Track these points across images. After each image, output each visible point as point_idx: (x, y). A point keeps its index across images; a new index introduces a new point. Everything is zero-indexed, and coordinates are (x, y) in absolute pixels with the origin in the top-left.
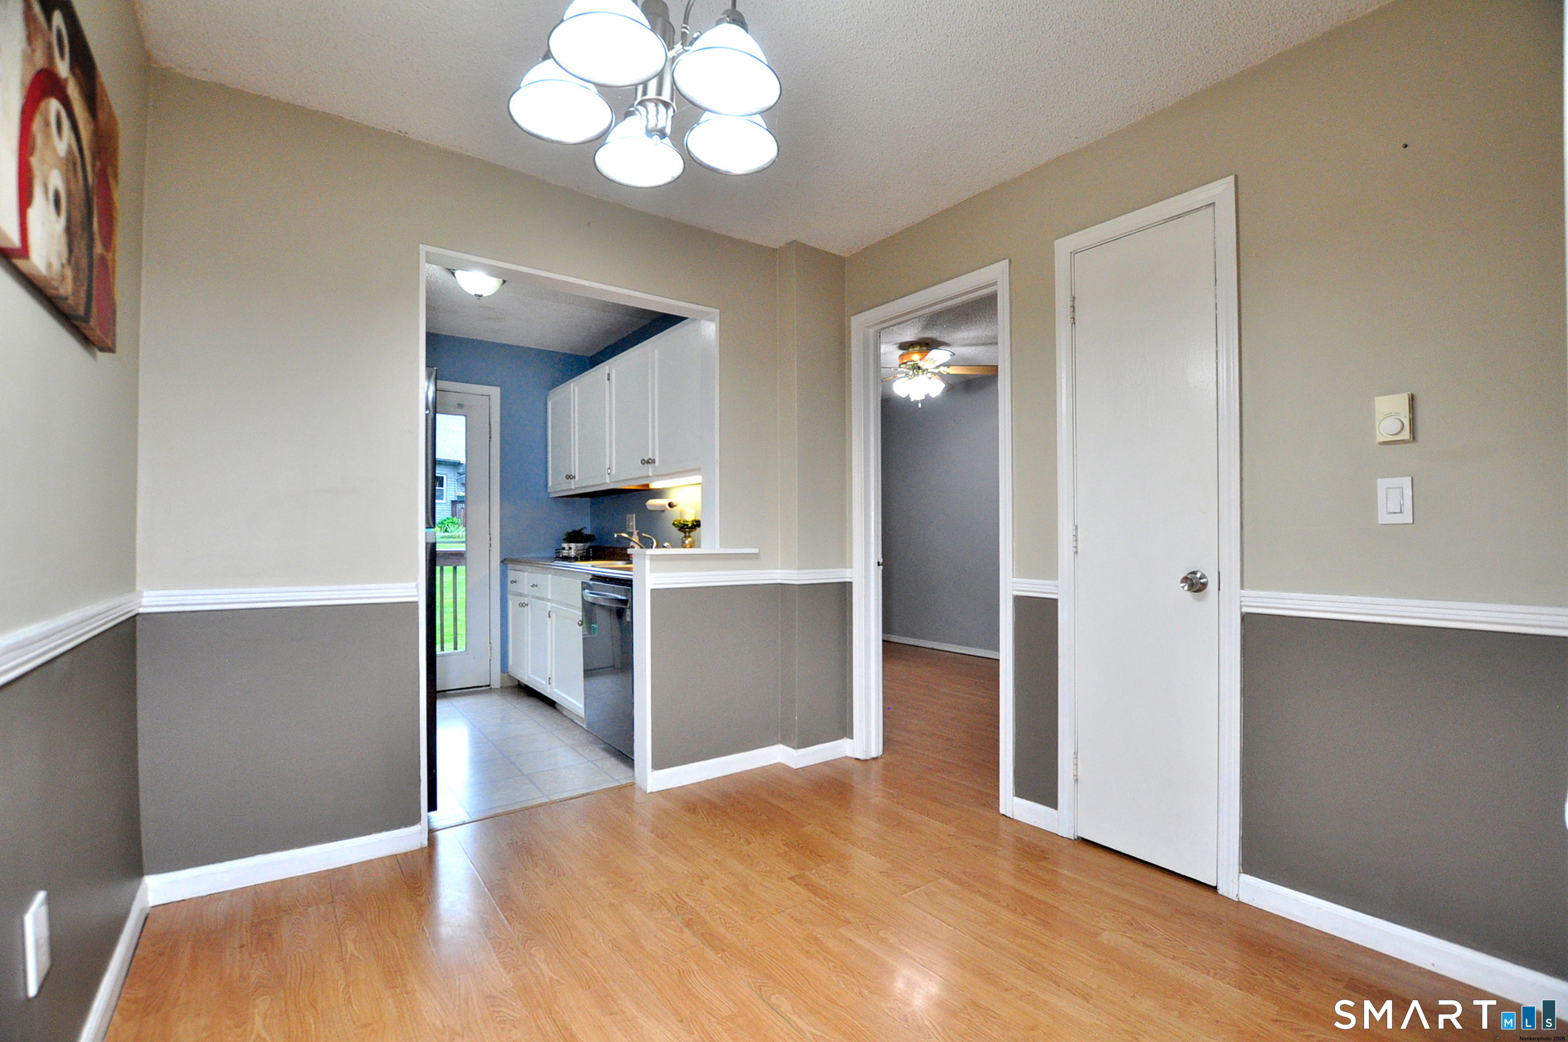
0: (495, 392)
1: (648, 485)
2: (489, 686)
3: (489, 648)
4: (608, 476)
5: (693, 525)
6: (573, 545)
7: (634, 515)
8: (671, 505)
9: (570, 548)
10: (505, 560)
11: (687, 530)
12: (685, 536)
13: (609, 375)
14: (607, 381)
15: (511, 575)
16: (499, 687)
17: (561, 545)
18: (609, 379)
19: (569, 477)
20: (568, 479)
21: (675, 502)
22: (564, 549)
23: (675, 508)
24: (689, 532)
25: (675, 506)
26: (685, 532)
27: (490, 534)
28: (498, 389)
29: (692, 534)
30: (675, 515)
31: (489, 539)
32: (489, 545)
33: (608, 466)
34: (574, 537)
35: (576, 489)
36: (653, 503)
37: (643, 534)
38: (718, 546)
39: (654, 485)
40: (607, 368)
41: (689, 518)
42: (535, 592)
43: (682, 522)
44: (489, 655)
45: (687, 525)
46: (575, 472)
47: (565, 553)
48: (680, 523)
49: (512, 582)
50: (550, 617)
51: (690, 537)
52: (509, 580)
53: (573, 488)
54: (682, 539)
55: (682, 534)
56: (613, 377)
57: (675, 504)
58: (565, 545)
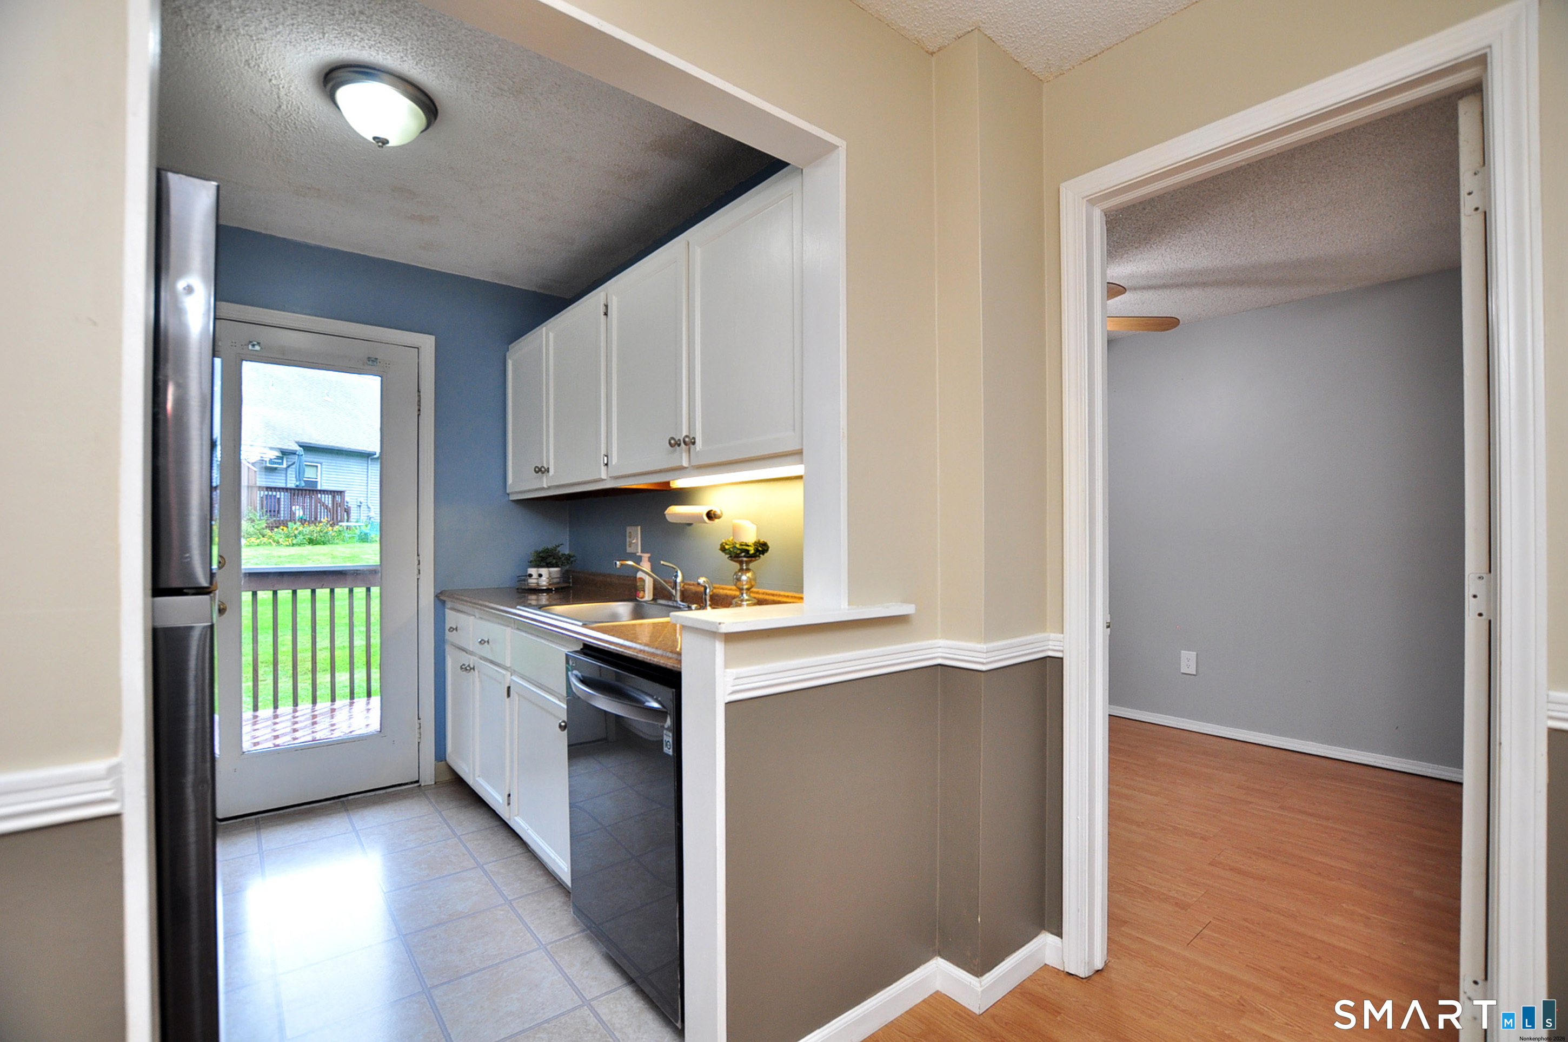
0: (427, 343)
1: (668, 483)
2: (417, 782)
3: (417, 726)
4: (603, 468)
5: (757, 550)
6: (544, 571)
7: (639, 527)
8: (710, 515)
9: (540, 576)
10: (441, 593)
11: (745, 559)
12: (741, 570)
13: (606, 306)
14: (603, 317)
15: (452, 618)
16: (433, 783)
17: (527, 571)
18: (606, 314)
19: (540, 470)
20: (537, 472)
21: (716, 509)
22: (530, 576)
23: (717, 521)
24: (747, 563)
25: (719, 517)
26: (741, 563)
27: (418, 555)
28: (433, 338)
29: (751, 565)
30: (719, 532)
31: (416, 562)
32: (416, 572)
33: (603, 452)
34: (544, 559)
35: (549, 488)
36: (676, 511)
37: (662, 562)
38: (844, 605)
39: (678, 483)
40: (603, 295)
41: (750, 537)
42: (485, 651)
43: (738, 546)
44: (417, 735)
45: (747, 551)
46: (548, 463)
47: (532, 582)
48: (735, 547)
49: (451, 629)
50: (509, 695)
51: (748, 570)
52: (447, 627)
53: (545, 486)
54: (736, 574)
55: (737, 566)
56: (613, 311)
57: (719, 512)
58: (533, 571)
